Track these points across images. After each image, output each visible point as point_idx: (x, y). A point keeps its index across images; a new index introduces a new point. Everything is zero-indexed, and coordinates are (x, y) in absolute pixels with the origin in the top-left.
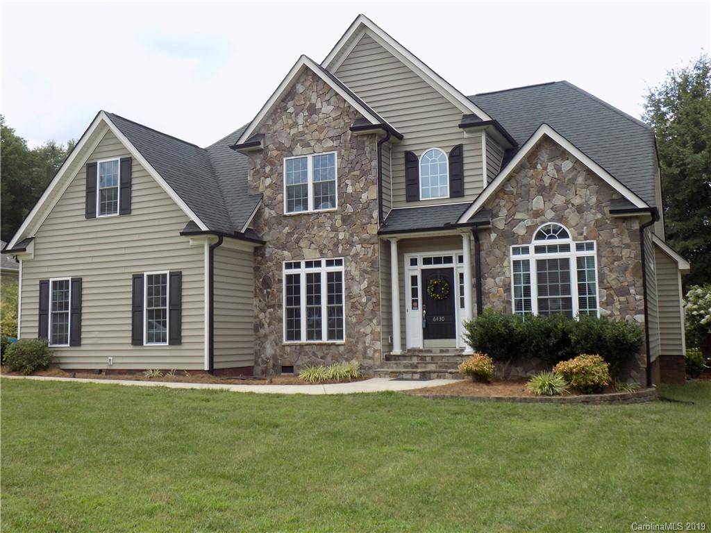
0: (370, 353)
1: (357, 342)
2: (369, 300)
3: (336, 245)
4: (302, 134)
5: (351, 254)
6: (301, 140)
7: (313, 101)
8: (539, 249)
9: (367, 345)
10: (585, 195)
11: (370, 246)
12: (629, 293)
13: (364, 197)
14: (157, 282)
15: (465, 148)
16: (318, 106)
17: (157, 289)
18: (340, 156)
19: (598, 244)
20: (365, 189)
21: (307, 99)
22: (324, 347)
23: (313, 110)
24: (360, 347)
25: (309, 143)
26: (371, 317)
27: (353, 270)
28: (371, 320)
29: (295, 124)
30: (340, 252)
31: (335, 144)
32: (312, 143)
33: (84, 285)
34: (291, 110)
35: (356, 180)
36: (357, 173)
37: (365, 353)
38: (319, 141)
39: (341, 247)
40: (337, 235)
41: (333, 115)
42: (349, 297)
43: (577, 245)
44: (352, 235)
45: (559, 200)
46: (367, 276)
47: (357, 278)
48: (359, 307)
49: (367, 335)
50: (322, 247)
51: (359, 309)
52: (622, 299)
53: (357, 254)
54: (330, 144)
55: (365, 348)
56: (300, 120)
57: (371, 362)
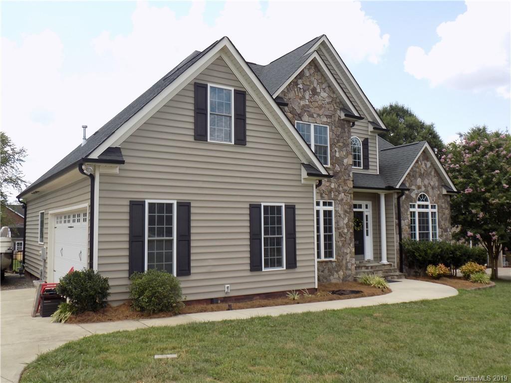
0: (349, 265)
1: (342, 259)
2: (348, 231)
3: (330, 192)
4: (308, 106)
5: (339, 199)
6: (308, 111)
7: (315, 85)
8: (419, 206)
9: (348, 261)
10: (434, 182)
11: (348, 195)
12: (447, 231)
13: (345, 161)
14: (272, 213)
15: (369, 141)
16: (318, 90)
17: (273, 218)
18: (331, 130)
19: (438, 206)
20: (346, 156)
21: (311, 82)
22: (324, 264)
23: (314, 92)
24: (344, 262)
25: (313, 115)
26: (349, 242)
27: (340, 210)
28: (350, 244)
29: (303, 98)
30: (332, 197)
31: (329, 120)
32: (315, 116)
33: (193, 210)
34: (301, 86)
35: (341, 149)
36: (341, 144)
37: (347, 267)
38: (319, 115)
39: (333, 194)
40: (330, 184)
41: (327, 100)
42: (337, 228)
43: (432, 206)
44: (339, 186)
45: (426, 182)
46: (347, 215)
47: (342, 216)
48: (343, 235)
49: (348, 254)
50: (322, 192)
51: (343, 237)
52: (446, 234)
53: (342, 200)
54: (325, 119)
55: (347, 263)
56: (307, 97)
57: (350, 272)
